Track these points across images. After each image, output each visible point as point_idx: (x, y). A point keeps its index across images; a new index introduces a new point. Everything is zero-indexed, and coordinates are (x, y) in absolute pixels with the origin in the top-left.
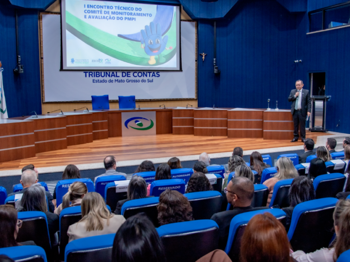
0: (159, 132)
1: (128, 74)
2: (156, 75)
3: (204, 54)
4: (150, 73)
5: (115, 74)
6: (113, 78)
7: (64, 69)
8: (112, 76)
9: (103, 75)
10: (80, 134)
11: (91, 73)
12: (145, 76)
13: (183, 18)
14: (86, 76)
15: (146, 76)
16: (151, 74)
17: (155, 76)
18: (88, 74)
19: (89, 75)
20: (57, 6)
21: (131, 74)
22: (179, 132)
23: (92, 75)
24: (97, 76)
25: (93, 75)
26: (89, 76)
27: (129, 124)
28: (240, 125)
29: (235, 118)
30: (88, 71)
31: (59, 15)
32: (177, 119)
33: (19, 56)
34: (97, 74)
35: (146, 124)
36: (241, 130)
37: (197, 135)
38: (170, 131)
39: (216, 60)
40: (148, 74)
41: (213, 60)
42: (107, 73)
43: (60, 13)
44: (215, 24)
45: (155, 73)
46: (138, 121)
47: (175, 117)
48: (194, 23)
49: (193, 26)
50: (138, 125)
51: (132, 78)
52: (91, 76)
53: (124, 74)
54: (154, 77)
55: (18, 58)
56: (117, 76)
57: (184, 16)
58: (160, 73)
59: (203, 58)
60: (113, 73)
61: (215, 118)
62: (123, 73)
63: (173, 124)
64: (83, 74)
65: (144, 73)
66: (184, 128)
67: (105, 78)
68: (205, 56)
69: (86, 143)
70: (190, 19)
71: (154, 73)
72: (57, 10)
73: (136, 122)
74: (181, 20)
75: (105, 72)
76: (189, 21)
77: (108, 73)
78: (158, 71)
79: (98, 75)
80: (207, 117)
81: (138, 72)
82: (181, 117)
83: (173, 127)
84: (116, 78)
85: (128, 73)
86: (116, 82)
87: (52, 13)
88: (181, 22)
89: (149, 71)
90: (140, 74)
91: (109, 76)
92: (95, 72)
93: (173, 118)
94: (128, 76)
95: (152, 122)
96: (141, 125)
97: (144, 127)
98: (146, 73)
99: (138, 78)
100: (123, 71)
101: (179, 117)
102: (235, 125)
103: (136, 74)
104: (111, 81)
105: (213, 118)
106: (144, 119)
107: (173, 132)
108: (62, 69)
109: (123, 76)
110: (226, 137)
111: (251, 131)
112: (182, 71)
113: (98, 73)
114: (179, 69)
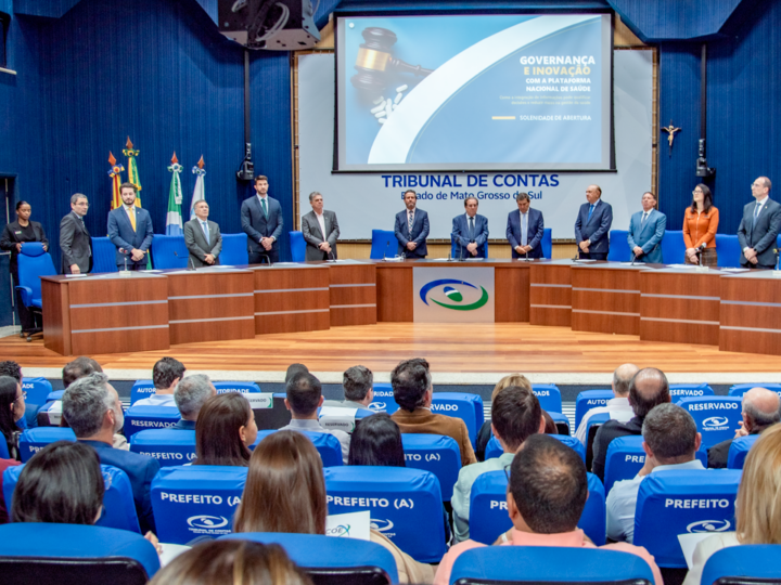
0: (501, 317)
1: (481, 181)
2: (550, 182)
3: (671, 130)
4: (534, 176)
5: (452, 179)
6: (447, 190)
7: (340, 169)
8: (444, 183)
9: (424, 182)
10: (296, 309)
11: (397, 179)
12: (521, 183)
13: (619, 41)
14: (387, 185)
15: (526, 184)
16: (538, 180)
17: (547, 183)
18: (390, 180)
19: (394, 182)
20: (328, 35)
21: (490, 179)
22: (544, 319)
23: (399, 182)
24: (410, 185)
25: (402, 183)
26: (394, 185)
27: (430, 294)
28: (671, 308)
29: (658, 292)
30: (392, 175)
31: (333, 55)
32: (541, 288)
33: (249, 145)
34: (410, 181)
35: (471, 296)
36: (673, 323)
37: (578, 330)
38: (525, 316)
39: (705, 144)
40: (530, 180)
41: (698, 144)
42: (432, 177)
43: (334, 50)
44: (704, 51)
45: (548, 177)
46: (451, 289)
47: (536, 282)
48: (650, 52)
49: (647, 59)
50: (451, 296)
51: (491, 188)
52: (397, 184)
53: (472, 181)
54: (544, 186)
55: (246, 146)
56: (455, 185)
57: (624, 37)
58: (560, 178)
59: (671, 138)
60: (447, 177)
61: (620, 288)
62: (469, 177)
63: (531, 299)
64: (380, 180)
65: (519, 177)
66: (557, 309)
67: (428, 189)
68: (675, 134)
69: (312, 330)
70: (639, 42)
71: (544, 176)
72: (328, 43)
73: (446, 289)
74: (614, 48)
75: (430, 175)
76: (635, 47)
77: (436, 178)
78: (555, 173)
79: (413, 183)
80: (602, 287)
81: (505, 175)
82: (550, 283)
83: (532, 306)
84: (455, 190)
85: (480, 176)
86: (455, 198)
87: (318, 51)
88: (615, 51)
89: (533, 173)
90: (510, 181)
91: (438, 184)
92: (407, 175)
93: (532, 285)
94: (481, 185)
95: (485, 292)
96: (457, 297)
97: (463, 303)
98: (524, 178)
99: (504, 190)
100: (469, 173)
101: (545, 282)
102: (659, 307)
103: (500, 180)
104: (442, 196)
105: (615, 288)
106: (465, 283)
107: (532, 317)
108: (335, 171)
109: (469, 185)
110: (637, 338)
111: (697, 325)
112: (616, 171)
113: (412, 179)
114: (608, 168)
